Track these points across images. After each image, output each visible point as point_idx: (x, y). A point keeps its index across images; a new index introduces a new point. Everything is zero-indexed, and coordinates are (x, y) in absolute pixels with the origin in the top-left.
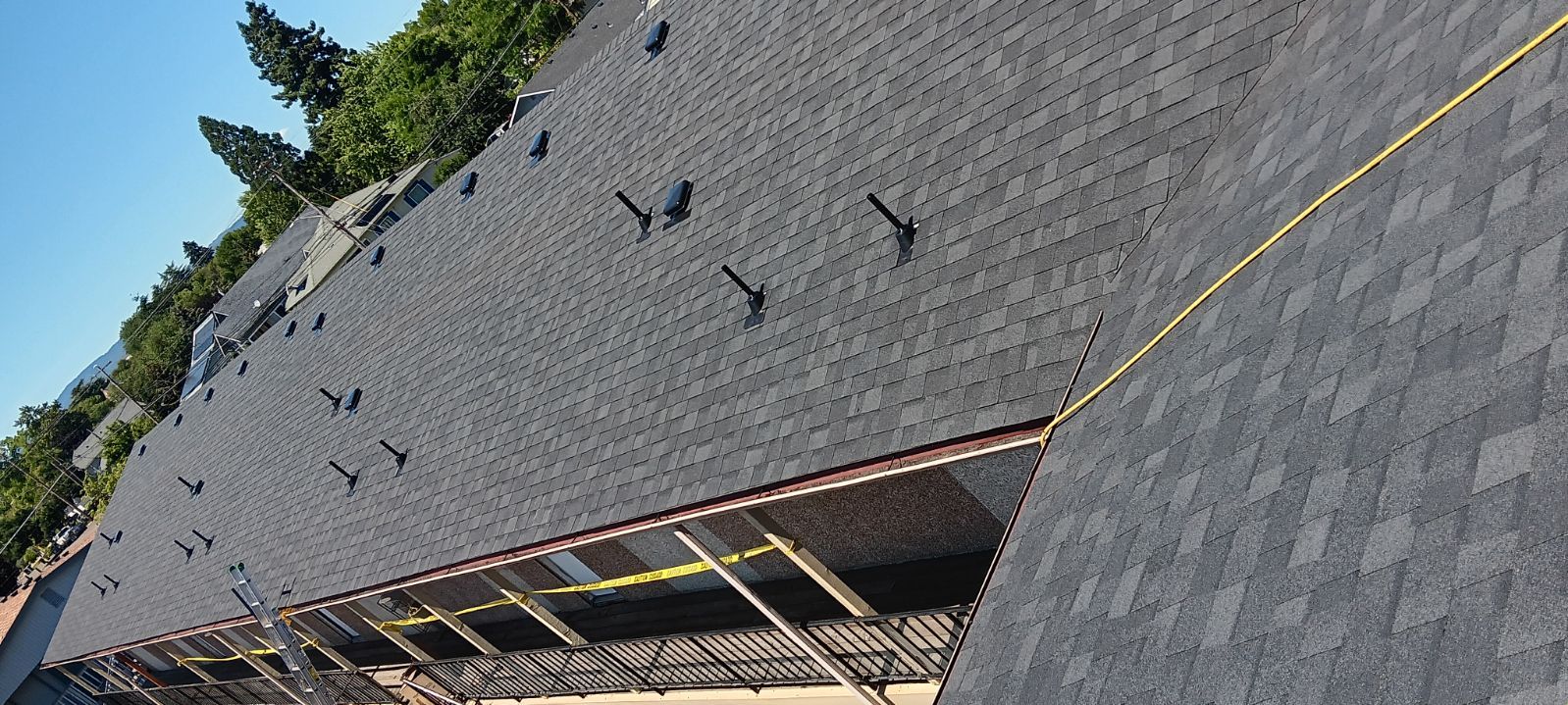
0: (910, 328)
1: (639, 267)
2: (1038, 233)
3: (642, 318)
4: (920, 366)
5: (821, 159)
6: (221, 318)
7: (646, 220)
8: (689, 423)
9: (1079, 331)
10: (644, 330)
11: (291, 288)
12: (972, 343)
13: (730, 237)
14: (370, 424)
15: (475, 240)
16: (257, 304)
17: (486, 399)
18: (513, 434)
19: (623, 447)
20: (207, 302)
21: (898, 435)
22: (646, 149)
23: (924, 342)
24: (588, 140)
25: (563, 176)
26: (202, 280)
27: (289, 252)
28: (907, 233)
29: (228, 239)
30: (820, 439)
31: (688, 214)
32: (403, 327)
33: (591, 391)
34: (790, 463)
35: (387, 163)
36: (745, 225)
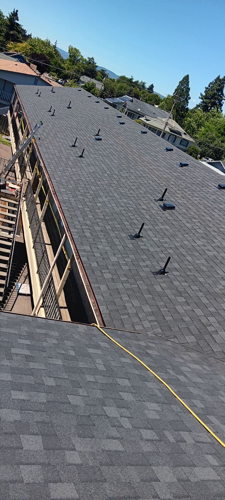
0: (132, 281)
1: (146, 202)
2: (166, 309)
3: (130, 207)
4: (120, 286)
5: (186, 242)
6: (132, 101)
7: (161, 200)
8: (97, 228)
9: (134, 328)
10: (126, 208)
11: (146, 117)
12: (128, 299)
13: (158, 224)
14: (91, 145)
15: (151, 156)
16: (139, 110)
17: (101, 173)
18: (91, 183)
19: (88, 213)
20: (137, 96)
21: (97, 285)
22: (185, 194)
23: (127, 285)
24: (187, 177)
25: (174, 174)
26: (143, 93)
27: (157, 113)
28: (163, 272)
29: (157, 96)
30: (94, 264)
31: (165, 211)
32: (122, 145)
33: (105, 199)
34: (86, 258)
35: (191, 131)
36: (162, 227)
